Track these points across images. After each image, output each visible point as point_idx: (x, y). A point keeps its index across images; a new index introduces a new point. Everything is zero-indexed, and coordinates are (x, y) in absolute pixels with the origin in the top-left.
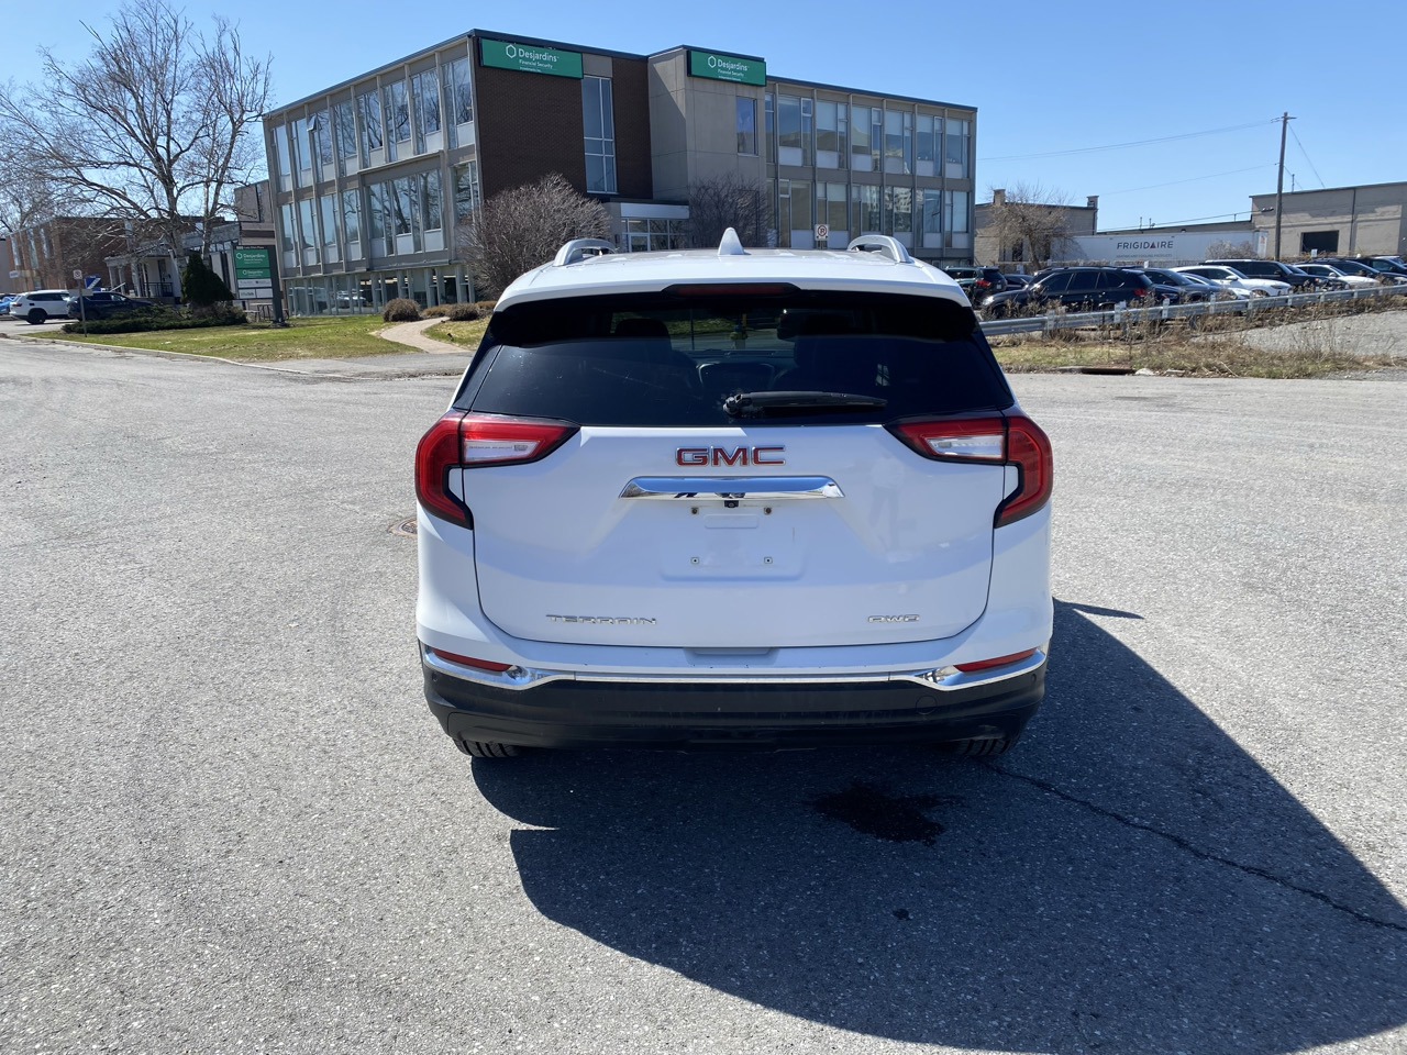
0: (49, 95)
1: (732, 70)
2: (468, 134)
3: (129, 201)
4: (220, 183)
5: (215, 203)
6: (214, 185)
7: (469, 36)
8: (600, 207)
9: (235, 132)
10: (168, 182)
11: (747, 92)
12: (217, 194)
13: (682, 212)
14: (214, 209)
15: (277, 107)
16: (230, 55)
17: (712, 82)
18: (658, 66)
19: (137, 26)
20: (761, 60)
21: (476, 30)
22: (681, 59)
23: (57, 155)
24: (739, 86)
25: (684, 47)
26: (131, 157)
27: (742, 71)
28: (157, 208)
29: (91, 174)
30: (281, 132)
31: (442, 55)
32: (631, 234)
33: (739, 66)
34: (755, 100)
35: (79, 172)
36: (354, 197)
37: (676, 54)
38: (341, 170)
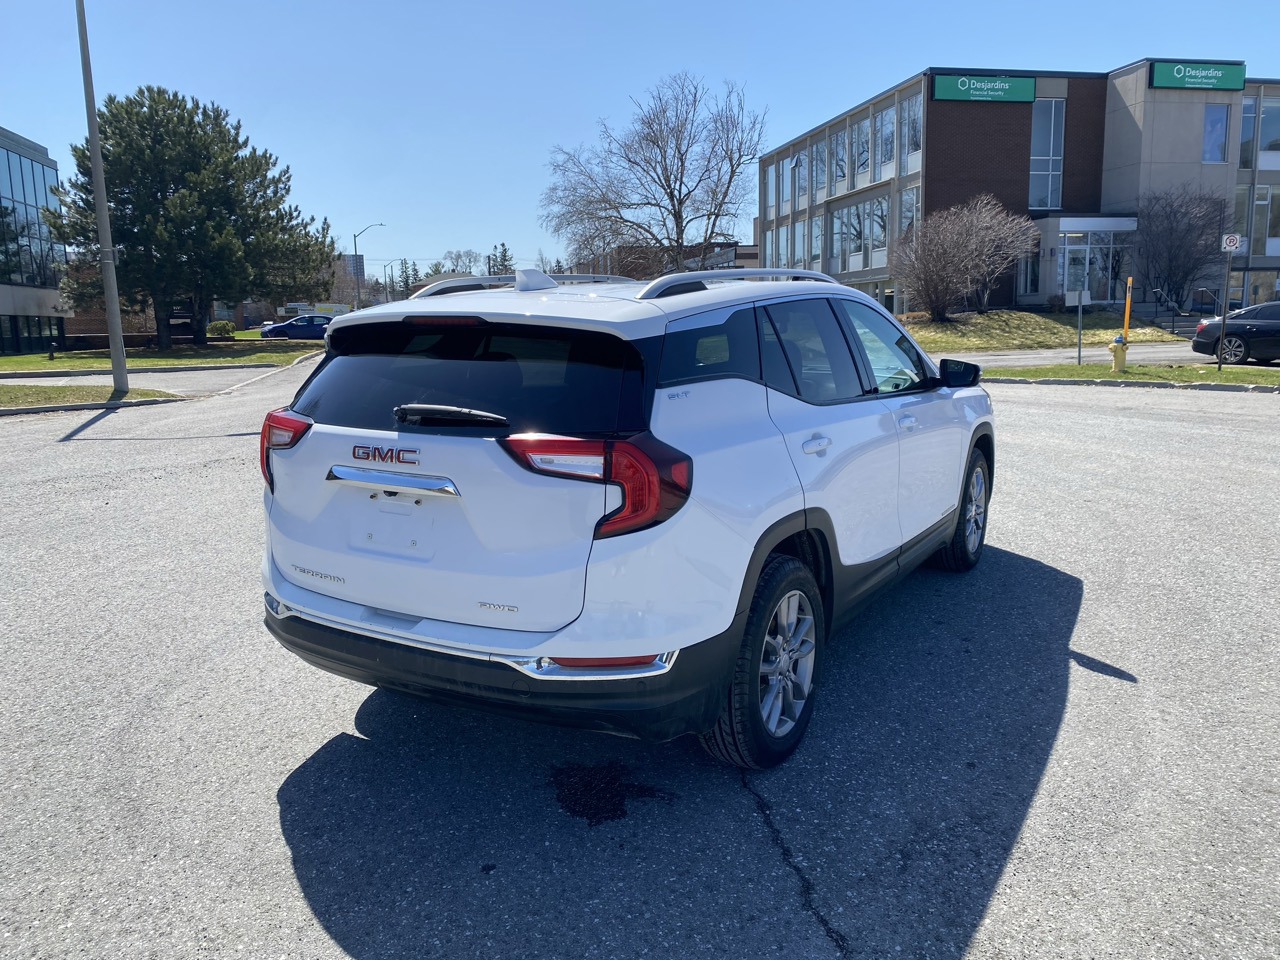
0: (603, 155)
1: (1202, 77)
2: (915, 162)
3: (651, 233)
4: (717, 216)
5: (712, 232)
6: (713, 217)
7: (925, 74)
8: (1030, 223)
9: (733, 172)
10: (678, 217)
11: (1221, 98)
12: (714, 224)
13: (1128, 224)
14: (711, 236)
15: (768, 151)
16: (736, 110)
17: (1178, 92)
18: (1118, 82)
19: (668, 94)
20: (1240, 64)
21: (931, 69)
22: (1143, 73)
23: (604, 199)
24: (1212, 93)
25: (1147, 60)
26: (655, 199)
27: (1215, 78)
28: (668, 238)
29: (627, 214)
30: (772, 170)
31: (901, 93)
32: (1068, 248)
33: (1212, 73)
34: (1229, 106)
35: (619, 212)
36: (819, 222)
37: (1138, 68)
38: (812, 199)
